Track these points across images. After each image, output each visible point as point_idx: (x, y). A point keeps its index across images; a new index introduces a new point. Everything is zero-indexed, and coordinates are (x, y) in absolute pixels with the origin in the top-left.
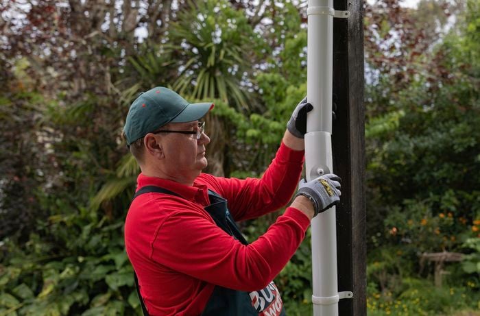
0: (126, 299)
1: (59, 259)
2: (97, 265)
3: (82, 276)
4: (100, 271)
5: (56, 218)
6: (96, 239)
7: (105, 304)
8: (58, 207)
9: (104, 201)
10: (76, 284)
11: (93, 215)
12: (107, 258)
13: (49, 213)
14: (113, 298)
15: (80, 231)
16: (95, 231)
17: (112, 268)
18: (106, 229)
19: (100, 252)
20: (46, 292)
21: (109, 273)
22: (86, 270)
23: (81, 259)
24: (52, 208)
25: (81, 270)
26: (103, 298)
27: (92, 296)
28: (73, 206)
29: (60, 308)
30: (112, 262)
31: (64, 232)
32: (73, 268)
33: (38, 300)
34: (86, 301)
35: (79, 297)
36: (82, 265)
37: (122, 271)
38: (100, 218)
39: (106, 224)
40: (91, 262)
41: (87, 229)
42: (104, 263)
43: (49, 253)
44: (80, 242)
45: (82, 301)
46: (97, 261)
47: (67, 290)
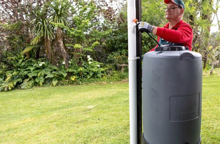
1: (11, 70)
2: (24, 71)
3: (19, 74)
4: (26, 72)
5: (10, 58)
6: (23, 64)
8: (10, 55)
9: (26, 52)
10: (18, 76)
11: (23, 56)
12: (27, 69)
13: (7, 57)
14: (30, 80)
15: (18, 61)
16: (23, 61)
17: (29, 71)
18: (27, 60)
19: (25, 67)
20: (7, 79)
21: (29, 73)
22: (21, 72)
23: (19, 69)
24: (8, 55)
25: (19, 72)
26: (27, 80)
27: (23, 80)
28: (15, 54)
29: (13, 83)
30: (30, 70)
31: (12, 62)
32: (17, 72)
33: (5, 81)
36: (19, 71)
37: (33, 72)
38: (24, 58)
39: (26, 59)
40: (22, 70)
41: (21, 60)
42: (27, 70)
43: (8, 68)
44: (18, 64)
45: (20, 81)
47: (15, 78)
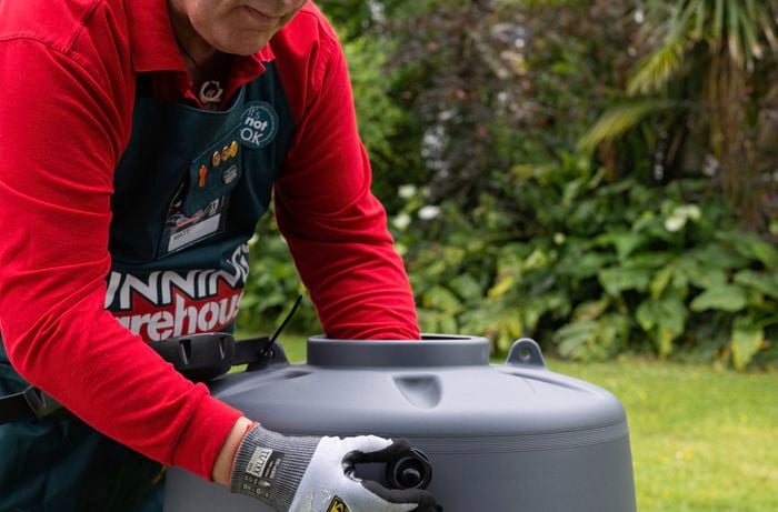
0: (632, 312)
1: (525, 240)
2: (585, 252)
3: (561, 269)
4: (591, 262)
5: (523, 171)
6: (585, 209)
7: (598, 318)
8: (525, 153)
9: (603, 141)
10: (549, 281)
11: (584, 164)
12: (603, 240)
13: (512, 164)
14: (611, 309)
15: (559, 191)
16: (586, 194)
17: (610, 258)
18: (604, 191)
19: (590, 231)
20: (502, 287)
21: (607, 266)
22: (568, 260)
23: (559, 238)
24: (517, 155)
25: (560, 258)
26: (595, 308)
27: (576, 303)
28: (551, 153)
29: (523, 318)
30: (611, 249)
31: (535, 194)
32: (546, 252)
33: (488, 302)
34: (565, 310)
35: (554, 302)
36: (562, 250)
37: (629, 264)
38: (594, 172)
39: (603, 183)
40: (576, 247)
41: (571, 189)
42: (599, 250)
43: (509, 229)
44: (559, 212)
45: (558, 309)
46: (587, 245)
47: (536, 289)
